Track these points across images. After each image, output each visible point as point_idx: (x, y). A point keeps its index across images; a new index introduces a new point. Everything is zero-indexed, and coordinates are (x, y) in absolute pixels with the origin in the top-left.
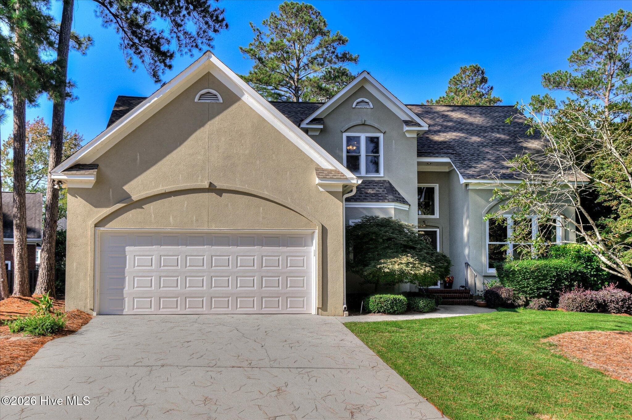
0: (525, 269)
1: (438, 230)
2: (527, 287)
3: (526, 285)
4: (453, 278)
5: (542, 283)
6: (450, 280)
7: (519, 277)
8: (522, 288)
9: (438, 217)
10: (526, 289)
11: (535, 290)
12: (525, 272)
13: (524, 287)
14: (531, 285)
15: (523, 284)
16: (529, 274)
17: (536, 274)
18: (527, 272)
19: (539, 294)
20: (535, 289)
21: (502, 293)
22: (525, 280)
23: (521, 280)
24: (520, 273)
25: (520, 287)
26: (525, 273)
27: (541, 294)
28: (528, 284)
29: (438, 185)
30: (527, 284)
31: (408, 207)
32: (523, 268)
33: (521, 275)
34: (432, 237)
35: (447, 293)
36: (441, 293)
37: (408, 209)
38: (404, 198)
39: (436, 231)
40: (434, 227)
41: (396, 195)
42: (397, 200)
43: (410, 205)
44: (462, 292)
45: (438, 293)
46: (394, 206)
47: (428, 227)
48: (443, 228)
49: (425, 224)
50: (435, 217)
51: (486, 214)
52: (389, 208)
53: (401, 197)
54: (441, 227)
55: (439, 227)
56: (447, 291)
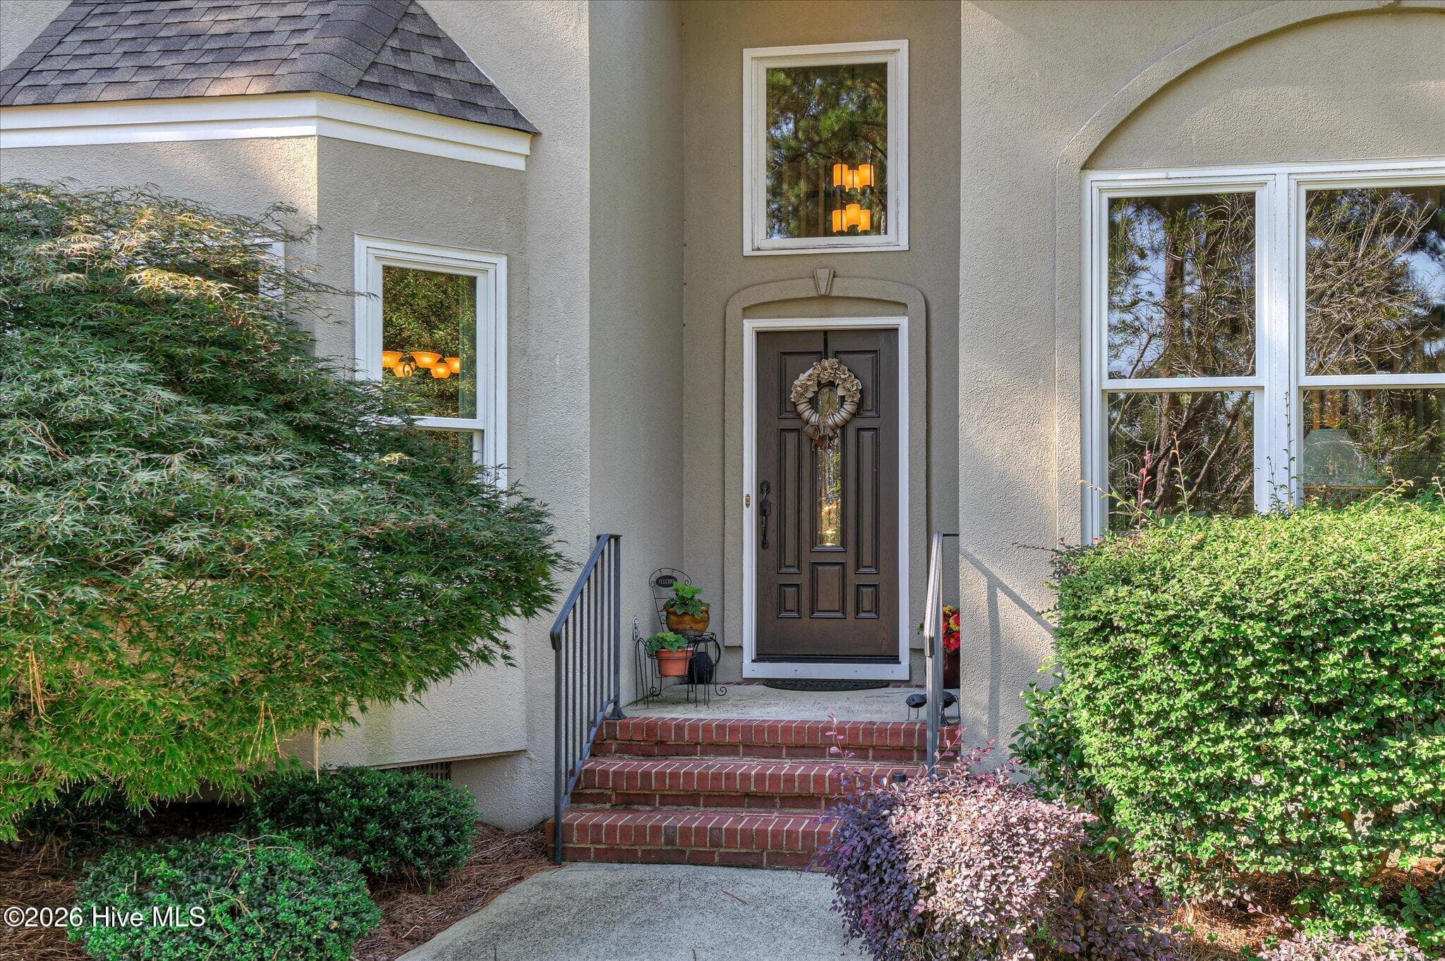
1: (902, 322)
9: (904, 245)
34: (876, 365)
35: (791, 755)
36: (745, 755)
37: (520, 164)
38: (492, 86)
39: (897, 329)
40: (879, 308)
41: (403, 57)
42: (382, 86)
43: (535, 134)
44: (902, 749)
45: (728, 755)
46: (314, 121)
47: (840, 307)
48: (933, 308)
49: (817, 286)
50: (888, 244)
51: (1085, 167)
52: (282, 142)
53: (460, 77)
54: (917, 307)
55: (905, 305)
56: (793, 739)
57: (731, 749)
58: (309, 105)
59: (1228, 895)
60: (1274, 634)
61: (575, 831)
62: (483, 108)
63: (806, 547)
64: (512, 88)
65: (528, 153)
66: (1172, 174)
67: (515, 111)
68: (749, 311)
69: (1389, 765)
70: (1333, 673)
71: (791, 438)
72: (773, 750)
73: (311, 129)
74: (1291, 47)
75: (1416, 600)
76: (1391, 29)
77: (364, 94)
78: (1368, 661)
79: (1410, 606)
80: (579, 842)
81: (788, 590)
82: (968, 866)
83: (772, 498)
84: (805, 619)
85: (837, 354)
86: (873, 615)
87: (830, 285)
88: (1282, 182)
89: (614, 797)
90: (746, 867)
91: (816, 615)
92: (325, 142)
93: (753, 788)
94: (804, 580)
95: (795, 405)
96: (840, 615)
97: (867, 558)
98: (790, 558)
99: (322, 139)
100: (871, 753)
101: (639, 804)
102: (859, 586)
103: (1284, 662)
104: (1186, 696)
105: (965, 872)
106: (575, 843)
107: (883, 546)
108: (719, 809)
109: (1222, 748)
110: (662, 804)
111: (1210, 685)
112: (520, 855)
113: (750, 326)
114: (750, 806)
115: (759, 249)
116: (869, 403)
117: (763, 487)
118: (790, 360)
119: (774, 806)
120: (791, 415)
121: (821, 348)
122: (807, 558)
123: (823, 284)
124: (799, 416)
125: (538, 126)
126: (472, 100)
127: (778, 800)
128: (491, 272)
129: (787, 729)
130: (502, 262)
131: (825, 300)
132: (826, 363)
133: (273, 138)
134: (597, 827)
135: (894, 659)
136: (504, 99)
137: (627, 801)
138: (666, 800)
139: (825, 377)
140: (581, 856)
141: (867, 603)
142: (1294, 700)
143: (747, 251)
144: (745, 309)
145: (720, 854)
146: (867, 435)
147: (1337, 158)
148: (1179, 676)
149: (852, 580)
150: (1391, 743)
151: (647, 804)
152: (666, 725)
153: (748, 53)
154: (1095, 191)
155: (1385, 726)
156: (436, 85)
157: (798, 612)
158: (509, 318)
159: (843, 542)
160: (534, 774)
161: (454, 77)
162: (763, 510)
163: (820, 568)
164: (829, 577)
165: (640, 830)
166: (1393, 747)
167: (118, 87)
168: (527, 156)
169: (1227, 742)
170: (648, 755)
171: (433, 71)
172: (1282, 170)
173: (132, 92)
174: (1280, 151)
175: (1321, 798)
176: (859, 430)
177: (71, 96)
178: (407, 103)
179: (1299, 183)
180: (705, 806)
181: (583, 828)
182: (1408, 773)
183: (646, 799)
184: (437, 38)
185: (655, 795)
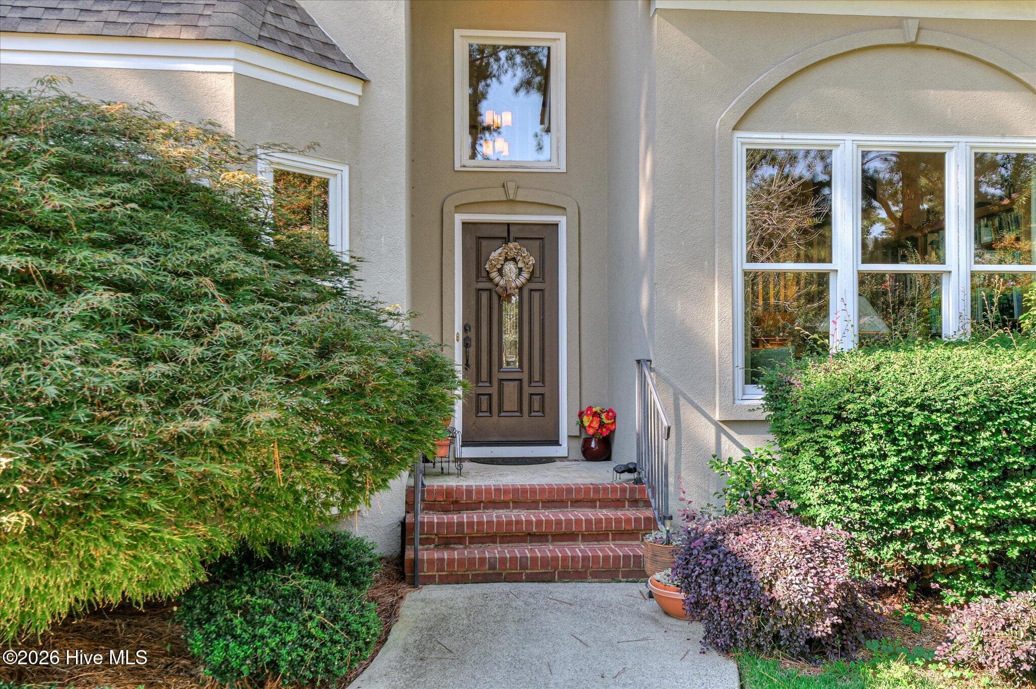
0: (922, 407)
1: (562, 220)
2: (932, 513)
3: (922, 502)
4: (614, 417)
5: (1019, 493)
6: (602, 425)
7: (884, 457)
8: (901, 517)
9: (563, 169)
10: (921, 524)
11: (978, 535)
12: (923, 428)
13: (914, 512)
14: (952, 507)
15: (906, 497)
16: (941, 441)
17: (984, 440)
18: (937, 428)
19: (998, 558)
20: (974, 528)
21: (779, 568)
22: (920, 470)
23: (896, 473)
24: (890, 432)
25: (891, 514)
26: (918, 435)
27: (1014, 553)
28: (938, 495)
29: (562, 36)
30: (931, 499)
31: (356, 88)
32: (906, 404)
33: (894, 442)
34: (542, 248)
35: (544, 507)
36: (514, 508)
37: (355, 102)
38: (334, 45)
39: (557, 225)
40: (546, 210)
41: (278, 20)
42: (272, 40)
43: (365, 81)
44: (618, 500)
45: (502, 508)
46: (232, 62)
47: (520, 208)
48: (582, 212)
49: (506, 193)
50: (552, 168)
51: (735, 128)
52: (206, 75)
53: (315, 37)
54: (572, 210)
55: (565, 209)
56: (546, 496)
57: (504, 505)
58: (229, 51)
59: (892, 580)
60: (954, 421)
61: (425, 564)
62: (332, 60)
63: (495, 368)
64: (349, 48)
65: (361, 94)
66: (785, 136)
67: (351, 64)
68: (459, 208)
69: (1008, 497)
70: (986, 444)
71: (485, 297)
72: (532, 504)
73: (229, 68)
74: (854, 62)
75: (1031, 400)
76: (910, 56)
77: (264, 45)
78: (1005, 435)
79: (1027, 403)
80: (428, 570)
81: (482, 397)
82: (797, 568)
83: (472, 334)
84: (495, 417)
85: (516, 239)
86: (541, 414)
87: (516, 194)
88: (849, 144)
89: (436, 540)
90: (544, 582)
91: (502, 414)
92: (239, 78)
93: (534, 530)
94: (494, 390)
95: (488, 273)
96: (518, 414)
97: (537, 377)
98: (484, 375)
99: (237, 76)
100: (598, 504)
101: (455, 544)
102: (531, 394)
103: (956, 437)
104: (893, 460)
105: (795, 572)
106: (425, 572)
107: (547, 367)
108: (510, 545)
109: (911, 490)
110: (470, 543)
111: (910, 453)
112: (380, 583)
113: (459, 218)
114: (531, 542)
115: (464, 166)
116: (537, 274)
117: (466, 329)
118: (484, 243)
119: (547, 541)
120: (484, 279)
121: (505, 235)
122: (496, 376)
123: (511, 192)
124: (491, 280)
125: (368, 77)
126: (325, 54)
127: (550, 537)
128: (339, 177)
129: (542, 490)
130: (346, 169)
131: (511, 203)
132: (511, 245)
133: (198, 72)
134: (441, 560)
135: (556, 443)
136: (344, 55)
137: (446, 542)
138: (473, 540)
139: (511, 255)
140: (430, 580)
141: (536, 407)
142: (960, 460)
143: (457, 167)
144: (456, 207)
145: (526, 574)
146: (536, 295)
147: (880, 133)
148: (889, 448)
149: (527, 391)
150: (1012, 483)
151: (461, 544)
152: (459, 489)
153: (458, 33)
154: (739, 144)
155: (1007, 474)
156: (302, 41)
157: (491, 412)
158: (350, 209)
159: (521, 366)
160: (366, 527)
161: (311, 37)
162: (466, 345)
163: (505, 383)
164: (510, 389)
165: (472, 561)
166: (1012, 487)
167: (70, 24)
168: (360, 96)
169: (914, 487)
170: (446, 511)
171: (298, 31)
172: (849, 137)
173: (84, 29)
174: (848, 125)
175: (967, 518)
176: (531, 290)
177: (33, 27)
178: (290, 54)
179: (858, 146)
180: (501, 543)
181: (431, 562)
182: (1019, 501)
183: (460, 540)
184: (294, 8)
185: (465, 538)
